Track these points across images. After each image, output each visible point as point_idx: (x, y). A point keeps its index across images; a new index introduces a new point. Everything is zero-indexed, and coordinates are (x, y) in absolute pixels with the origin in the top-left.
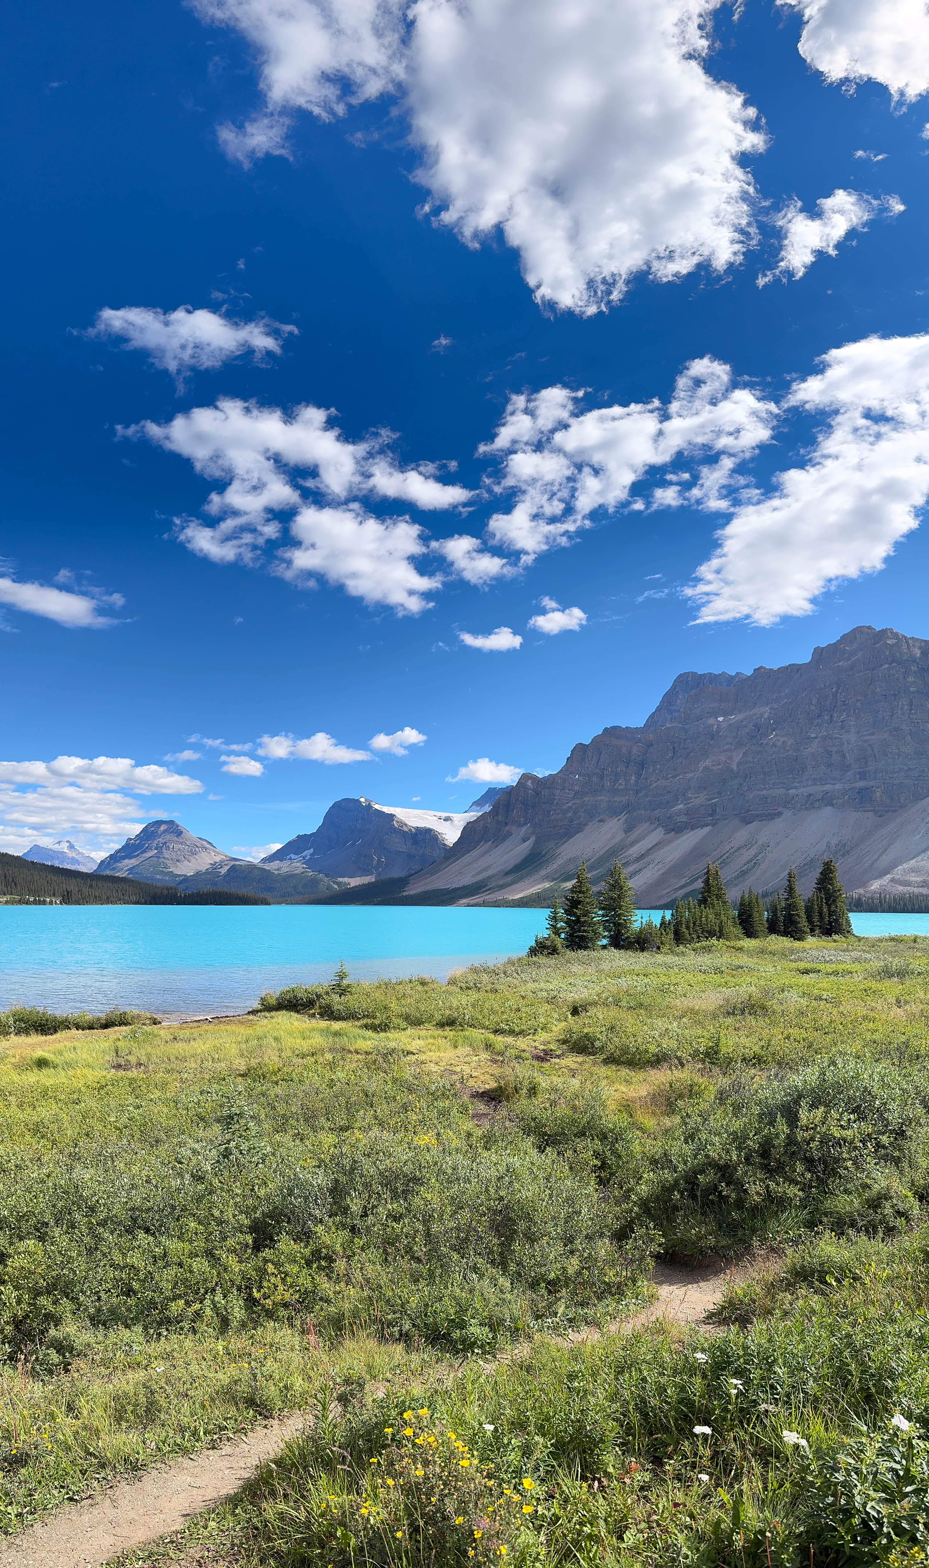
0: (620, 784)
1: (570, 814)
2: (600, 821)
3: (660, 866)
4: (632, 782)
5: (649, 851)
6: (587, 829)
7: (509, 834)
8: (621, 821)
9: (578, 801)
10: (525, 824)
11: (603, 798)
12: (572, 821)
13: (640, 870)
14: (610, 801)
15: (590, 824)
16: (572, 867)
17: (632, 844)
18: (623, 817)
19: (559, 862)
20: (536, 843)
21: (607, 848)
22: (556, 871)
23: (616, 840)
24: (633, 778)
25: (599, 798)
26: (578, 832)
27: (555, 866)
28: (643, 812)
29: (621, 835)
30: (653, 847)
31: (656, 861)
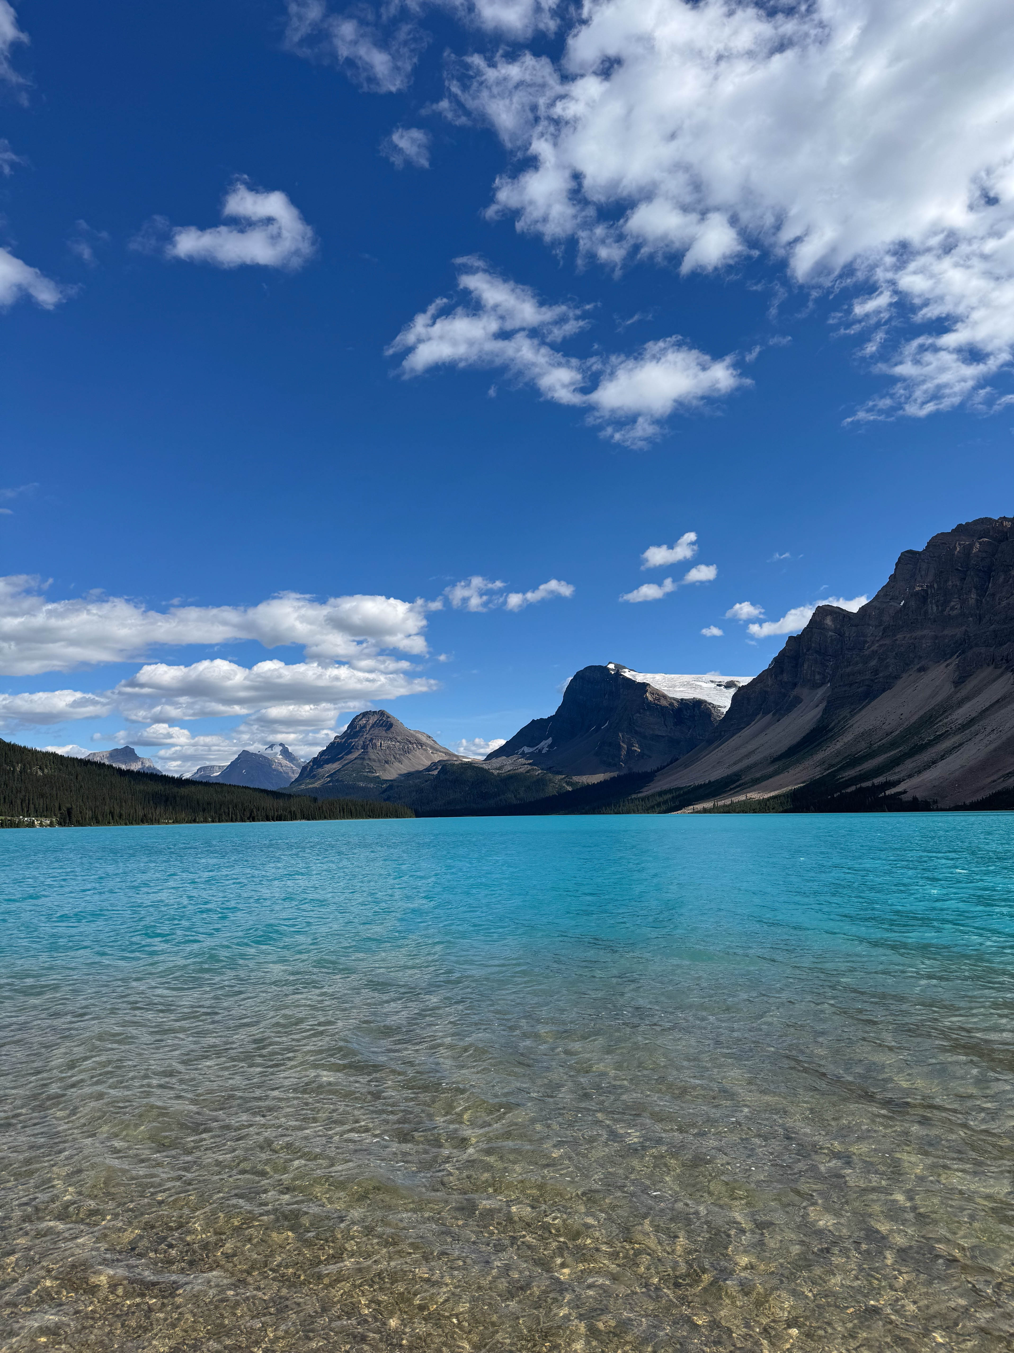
0: (953, 608)
1: (873, 663)
2: (919, 670)
3: (993, 736)
4: (972, 602)
5: (984, 713)
6: (900, 684)
7: (798, 700)
8: (950, 668)
9: (887, 641)
10: (823, 684)
11: (925, 632)
12: (876, 672)
13: (961, 745)
14: (936, 637)
15: (905, 676)
16: (863, 745)
17: (960, 703)
18: (955, 661)
19: (848, 737)
20: (825, 711)
21: (921, 713)
22: (838, 753)
23: (939, 698)
24: (973, 596)
25: (919, 633)
26: (884, 690)
27: (839, 746)
28: (983, 650)
29: (948, 689)
30: (992, 706)
31: (989, 729)
